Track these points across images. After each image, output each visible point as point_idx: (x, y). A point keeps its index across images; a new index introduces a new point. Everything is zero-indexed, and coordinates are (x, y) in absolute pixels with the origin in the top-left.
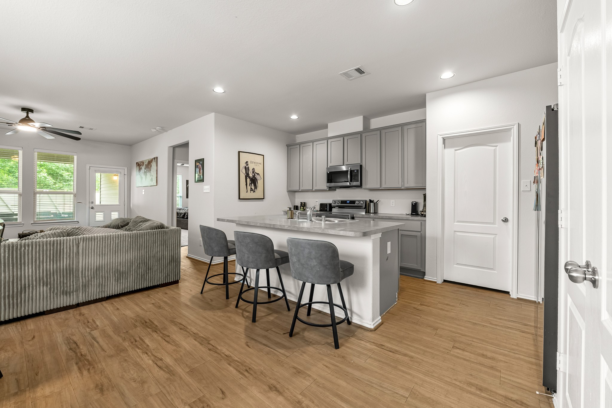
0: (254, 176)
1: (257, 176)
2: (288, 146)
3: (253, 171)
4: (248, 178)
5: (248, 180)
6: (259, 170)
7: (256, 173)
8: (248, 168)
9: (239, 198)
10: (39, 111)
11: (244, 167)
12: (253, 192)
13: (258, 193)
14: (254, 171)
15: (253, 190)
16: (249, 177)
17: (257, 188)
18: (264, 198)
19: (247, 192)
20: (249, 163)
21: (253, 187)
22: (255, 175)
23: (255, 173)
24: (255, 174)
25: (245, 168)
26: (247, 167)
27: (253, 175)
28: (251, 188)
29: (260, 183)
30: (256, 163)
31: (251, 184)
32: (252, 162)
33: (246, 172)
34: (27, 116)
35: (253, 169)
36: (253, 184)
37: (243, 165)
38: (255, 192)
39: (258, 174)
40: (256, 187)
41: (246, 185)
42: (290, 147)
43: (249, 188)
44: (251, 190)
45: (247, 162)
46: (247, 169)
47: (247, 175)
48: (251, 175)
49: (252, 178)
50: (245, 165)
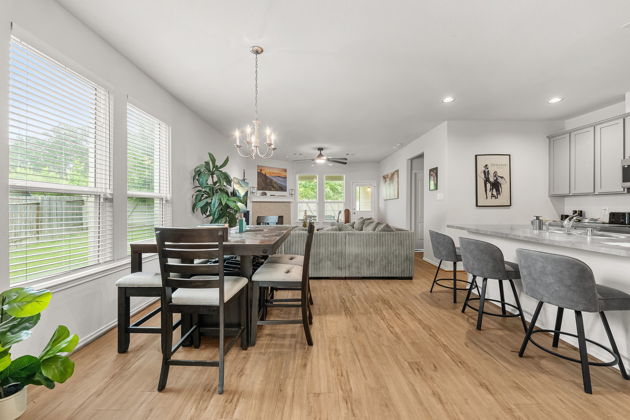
0: (496, 181)
1: (500, 180)
2: (549, 138)
3: (495, 174)
4: (487, 183)
5: (488, 185)
6: (503, 172)
7: (498, 176)
8: (488, 172)
9: (477, 206)
10: (326, 149)
11: (483, 171)
12: (495, 198)
13: (503, 199)
14: (496, 175)
15: (495, 196)
16: (490, 182)
17: (500, 194)
18: (511, 205)
19: (487, 198)
20: (489, 167)
21: (495, 193)
22: (497, 179)
23: (497, 176)
24: (498, 178)
25: (484, 172)
26: (486, 171)
27: (495, 179)
28: (492, 194)
29: (505, 188)
30: (498, 165)
31: (491, 190)
32: (493, 165)
33: (485, 177)
34: (321, 153)
35: (494, 173)
36: (494, 190)
37: (481, 169)
38: (497, 198)
39: (502, 178)
40: (499, 192)
41: (486, 190)
42: (552, 140)
43: (489, 194)
44: (492, 197)
45: (486, 165)
46: (486, 173)
47: (487, 180)
48: (492, 179)
49: (493, 182)
50: (484, 169)
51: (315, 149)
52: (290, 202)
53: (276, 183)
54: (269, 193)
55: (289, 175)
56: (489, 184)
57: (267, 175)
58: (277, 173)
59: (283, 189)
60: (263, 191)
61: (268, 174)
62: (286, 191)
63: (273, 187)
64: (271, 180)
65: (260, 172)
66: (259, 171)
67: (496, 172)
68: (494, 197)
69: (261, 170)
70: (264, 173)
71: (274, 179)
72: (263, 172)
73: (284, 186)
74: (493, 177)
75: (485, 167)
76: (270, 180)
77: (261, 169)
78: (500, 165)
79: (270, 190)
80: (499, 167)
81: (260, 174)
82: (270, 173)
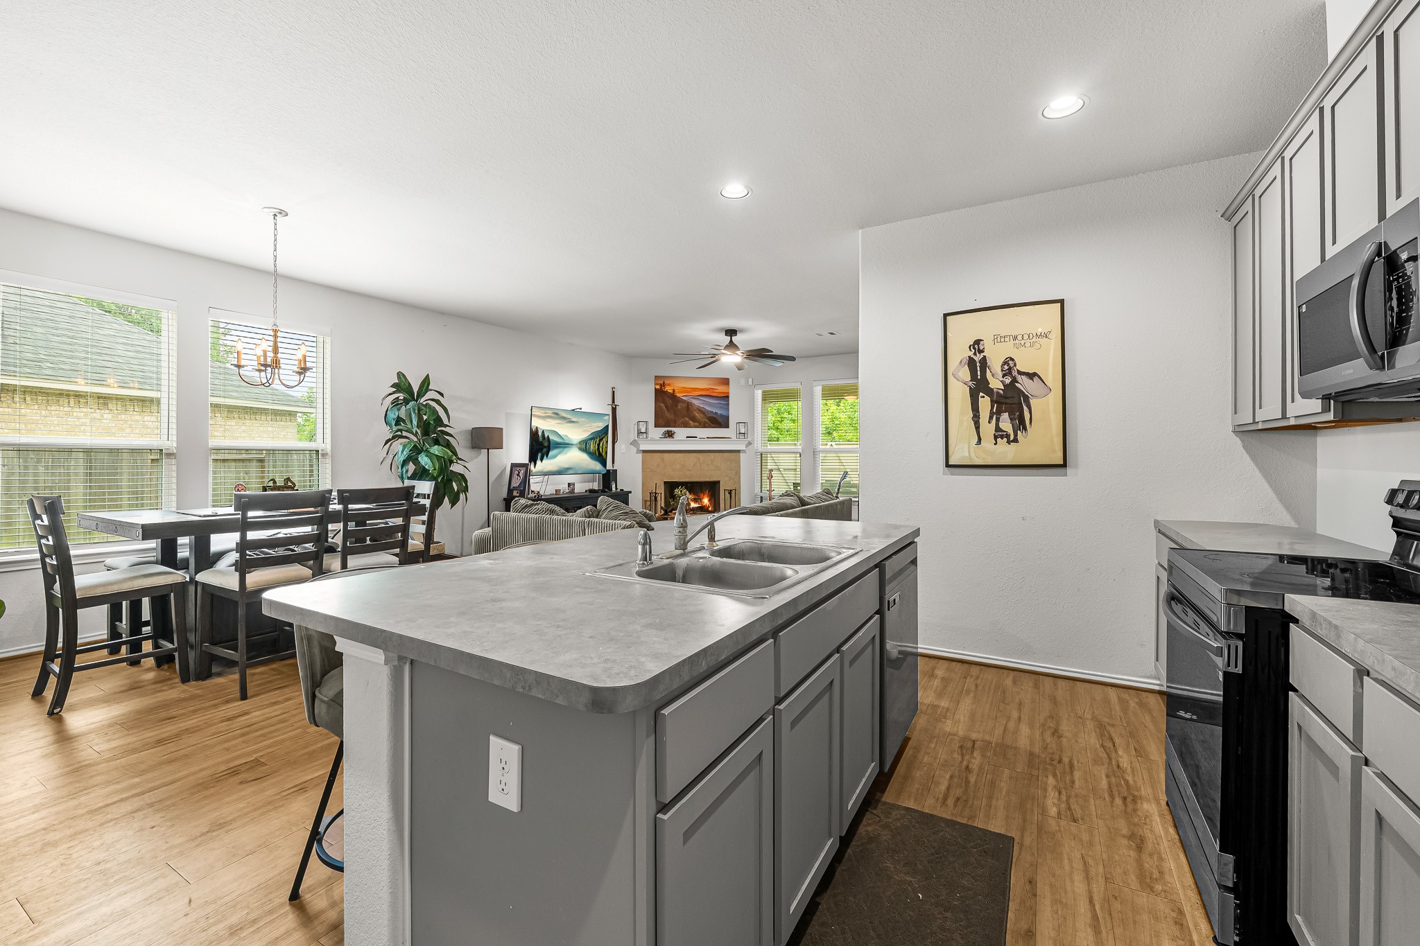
0: (1011, 387)
1: (1024, 384)
3: (1006, 367)
4: (981, 394)
5: (985, 403)
6: (1037, 359)
7: (1020, 373)
8: (984, 361)
9: (948, 465)
10: (742, 331)
11: (966, 361)
12: (1009, 442)
13: (1037, 444)
14: (1010, 369)
15: (1008, 436)
16: (989, 392)
17: (1025, 428)
18: (1065, 465)
19: (979, 442)
20: (986, 345)
21: (1006, 424)
22: (1014, 380)
23: (1015, 373)
24: (1019, 378)
25: (971, 363)
26: (978, 358)
27: (1008, 380)
28: (998, 429)
30: (1020, 337)
31: (995, 414)
32: (998, 339)
33: (974, 377)
34: (731, 341)
35: (1005, 363)
36: (1005, 416)
37: (960, 352)
38: (1016, 440)
39: (1032, 376)
40: (1020, 424)
41: (976, 419)
43: (988, 429)
44: (996, 438)
45: (978, 342)
46: (978, 367)
47: (979, 386)
48: (996, 384)
49: (1001, 392)
50: (971, 354)
51: (720, 330)
52: (739, 451)
53: (701, 411)
54: (681, 433)
55: (734, 392)
56: (987, 399)
57: (678, 395)
58: (702, 390)
59: (720, 422)
60: (666, 429)
61: (679, 393)
62: (727, 427)
63: (694, 419)
64: (689, 405)
65: (661, 388)
66: (658, 387)
67: (1012, 359)
68: (1005, 439)
69: (663, 385)
70: (671, 391)
71: (696, 402)
72: (669, 389)
73: (722, 415)
74: (1000, 374)
75: (974, 348)
76: (685, 405)
77: (662, 383)
78: (1026, 337)
79: (686, 425)
80: (1023, 342)
81: (660, 394)
82: (685, 390)
